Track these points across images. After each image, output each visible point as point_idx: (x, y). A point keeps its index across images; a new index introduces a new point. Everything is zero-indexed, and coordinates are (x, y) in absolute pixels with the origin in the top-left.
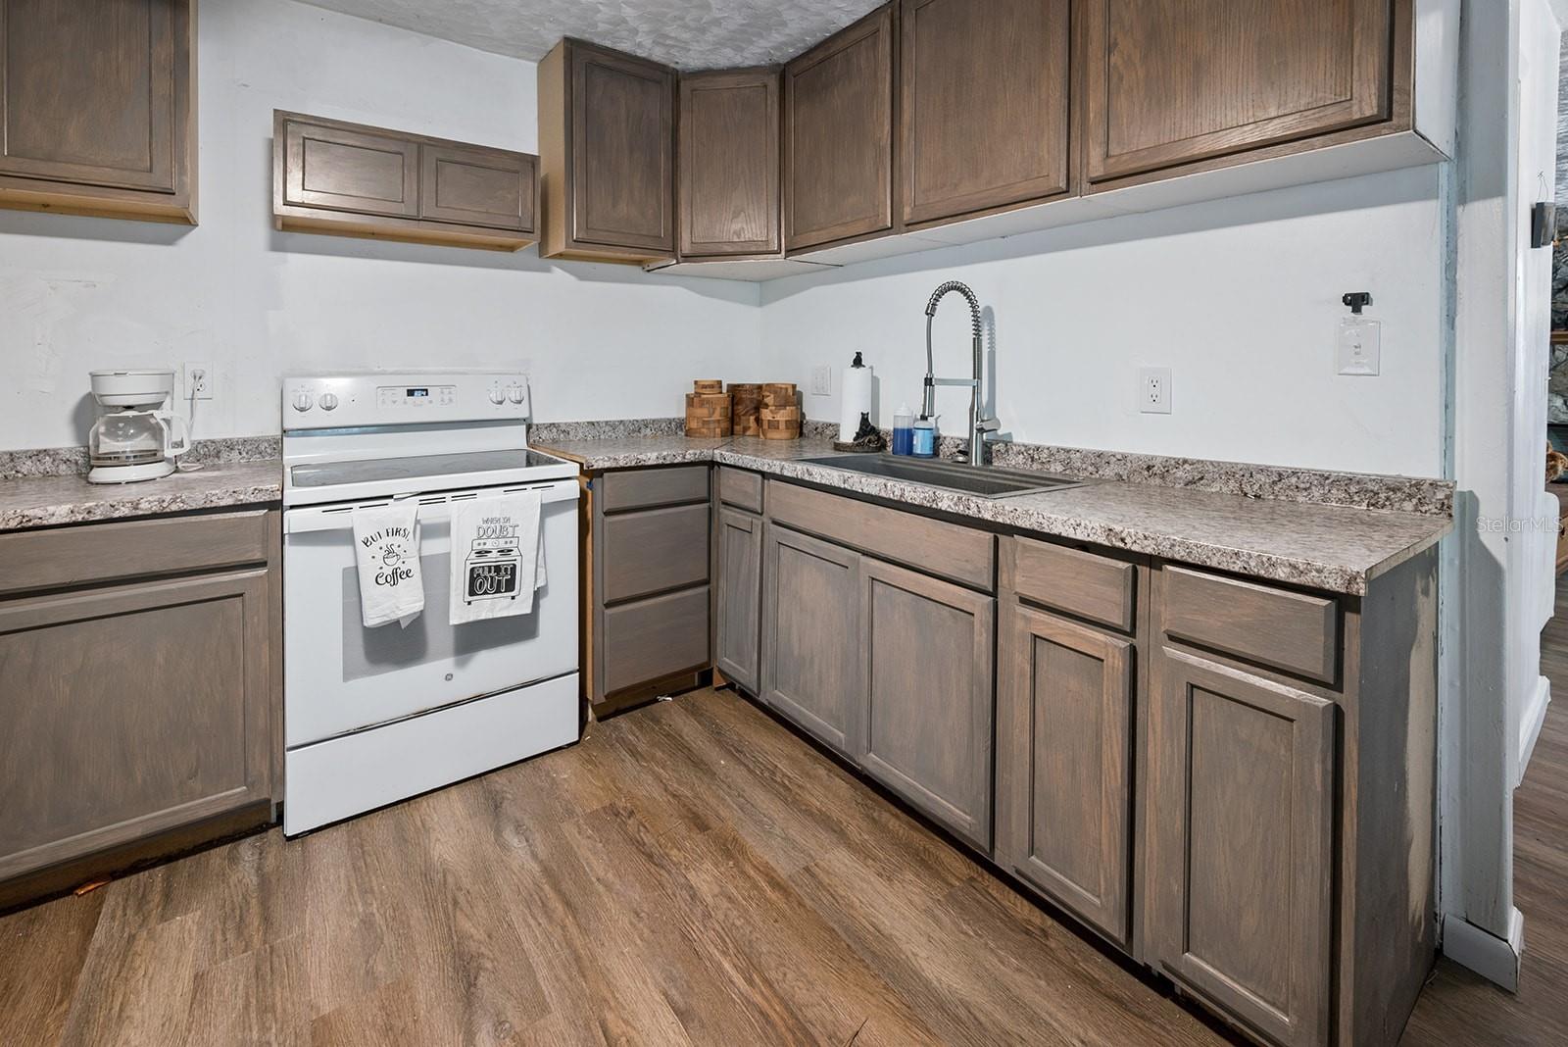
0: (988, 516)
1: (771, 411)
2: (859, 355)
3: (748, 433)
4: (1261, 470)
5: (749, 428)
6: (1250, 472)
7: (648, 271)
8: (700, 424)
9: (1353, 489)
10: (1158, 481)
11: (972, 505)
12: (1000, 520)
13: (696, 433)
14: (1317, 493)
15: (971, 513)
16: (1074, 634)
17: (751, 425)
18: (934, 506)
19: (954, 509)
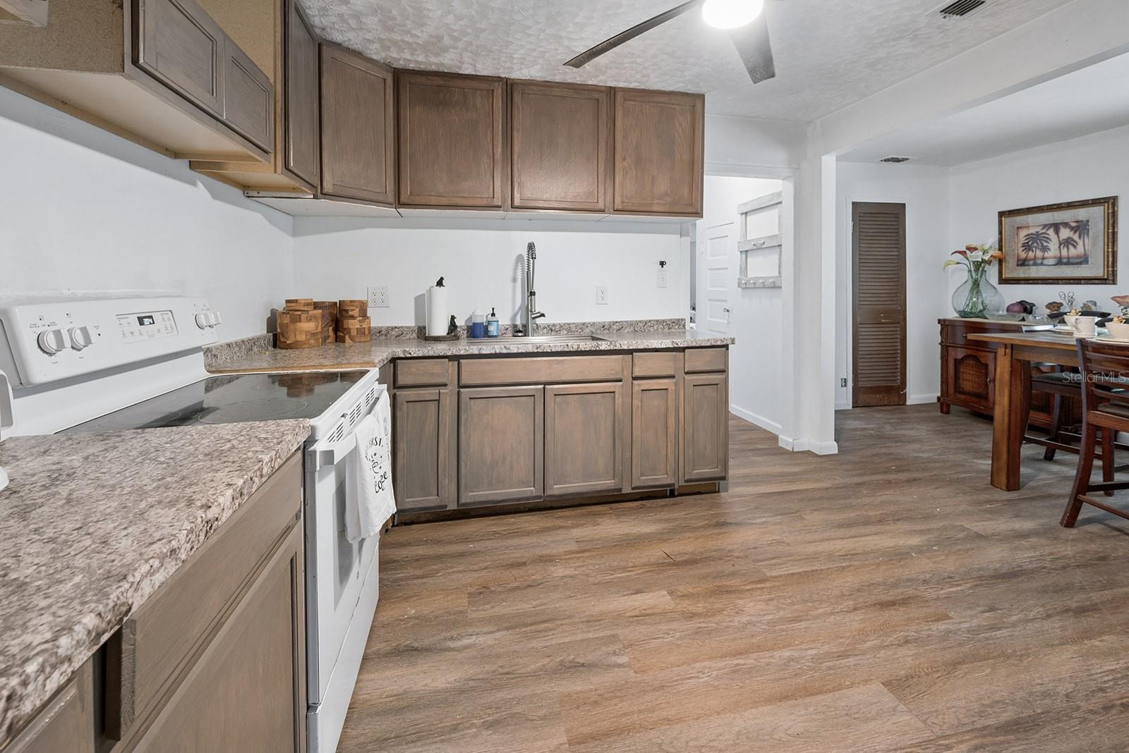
0: (625, 348)
1: (359, 321)
2: (442, 279)
3: (328, 341)
4: (640, 322)
5: (329, 336)
6: (637, 323)
7: (249, 197)
8: (308, 337)
9: (664, 324)
10: (607, 331)
11: (618, 344)
12: (631, 348)
13: (305, 344)
14: (655, 327)
15: (617, 348)
16: (659, 384)
17: (330, 334)
18: (598, 349)
19: (608, 348)
